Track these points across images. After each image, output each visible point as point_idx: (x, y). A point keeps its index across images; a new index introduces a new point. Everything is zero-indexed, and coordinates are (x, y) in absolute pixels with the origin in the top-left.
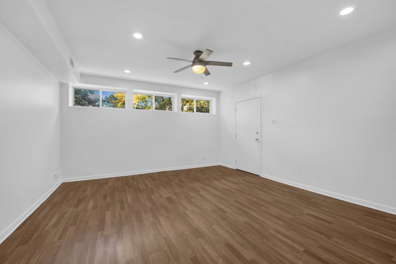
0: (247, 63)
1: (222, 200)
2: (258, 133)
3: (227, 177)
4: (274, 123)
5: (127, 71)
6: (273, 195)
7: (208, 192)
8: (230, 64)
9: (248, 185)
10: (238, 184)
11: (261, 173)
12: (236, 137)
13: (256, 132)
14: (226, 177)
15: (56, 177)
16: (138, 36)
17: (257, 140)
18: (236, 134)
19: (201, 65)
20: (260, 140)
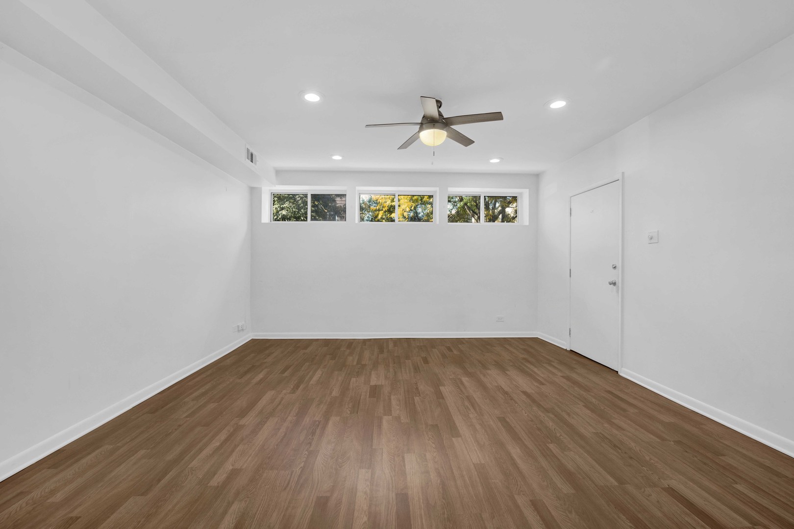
0: (558, 104)
1: (472, 410)
2: (617, 269)
3: (533, 365)
4: (652, 241)
5: (337, 158)
6: (611, 423)
7: (459, 388)
8: (498, 116)
9: (566, 390)
10: (543, 384)
11: (622, 367)
12: (570, 276)
13: (613, 265)
14: (529, 365)
15: (240, 330)
16: (312, 98)
17: (614, 284)
18: (570, 270)
19: (434, 127)
20: (620, 285)
